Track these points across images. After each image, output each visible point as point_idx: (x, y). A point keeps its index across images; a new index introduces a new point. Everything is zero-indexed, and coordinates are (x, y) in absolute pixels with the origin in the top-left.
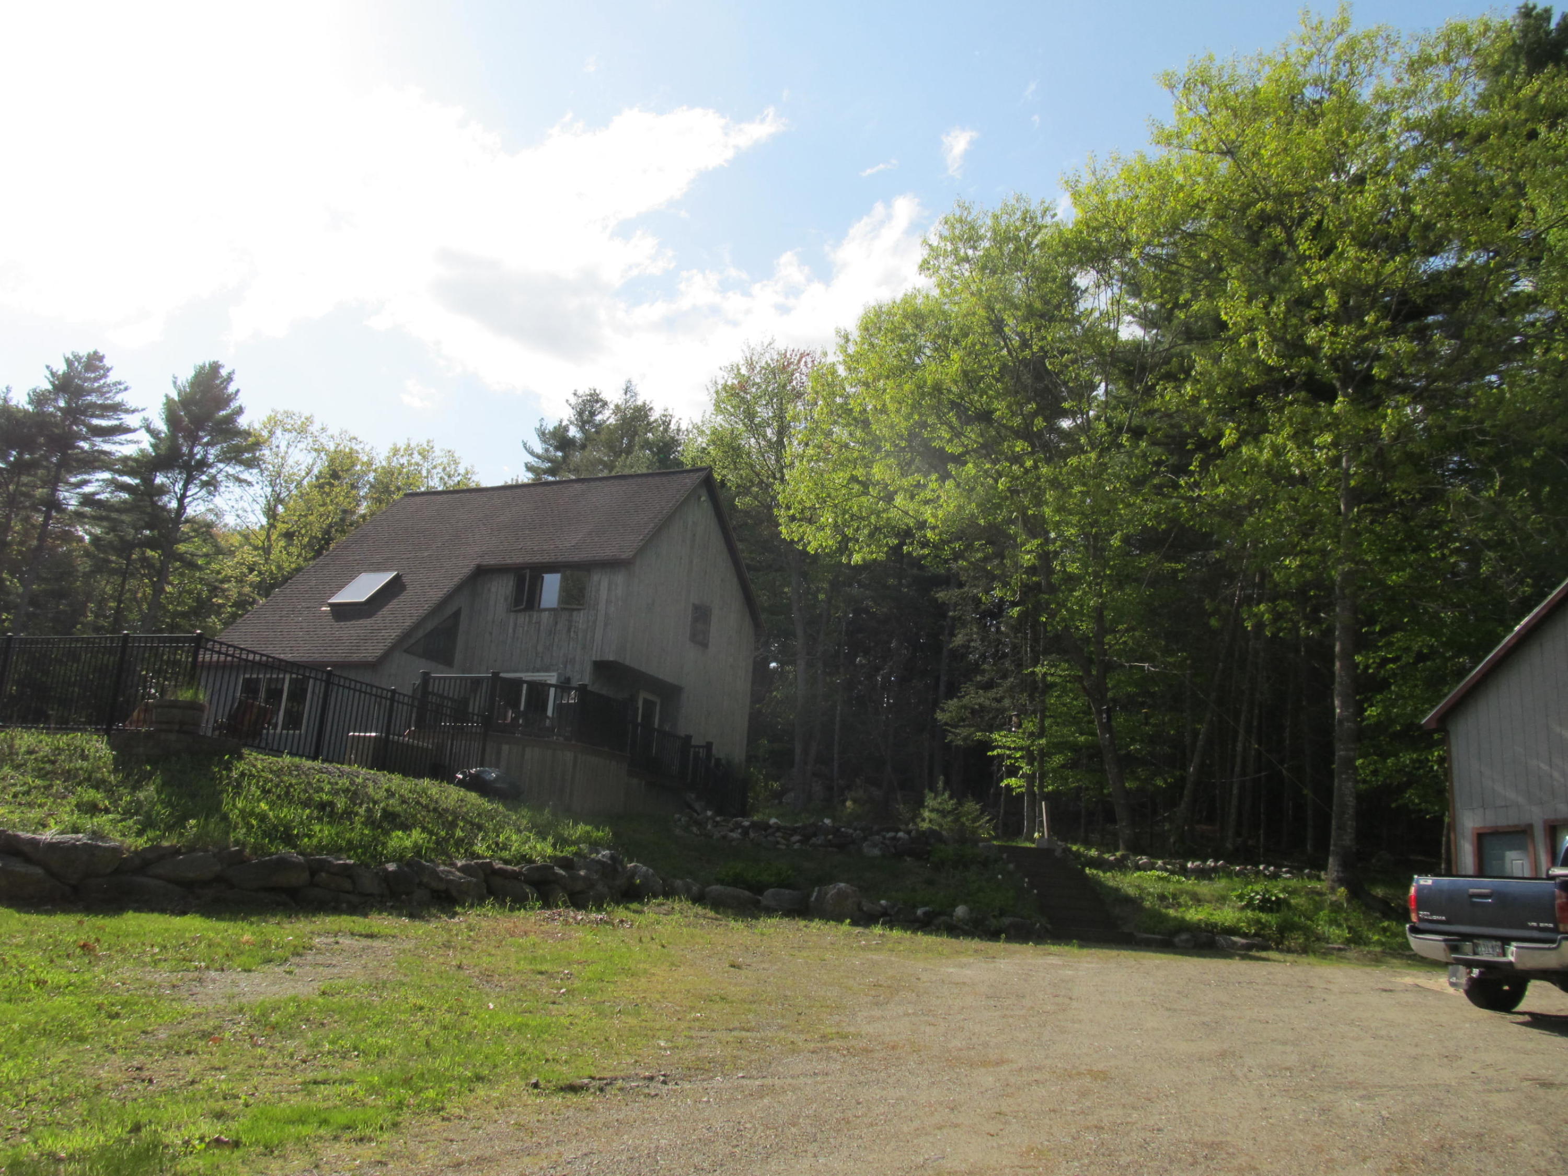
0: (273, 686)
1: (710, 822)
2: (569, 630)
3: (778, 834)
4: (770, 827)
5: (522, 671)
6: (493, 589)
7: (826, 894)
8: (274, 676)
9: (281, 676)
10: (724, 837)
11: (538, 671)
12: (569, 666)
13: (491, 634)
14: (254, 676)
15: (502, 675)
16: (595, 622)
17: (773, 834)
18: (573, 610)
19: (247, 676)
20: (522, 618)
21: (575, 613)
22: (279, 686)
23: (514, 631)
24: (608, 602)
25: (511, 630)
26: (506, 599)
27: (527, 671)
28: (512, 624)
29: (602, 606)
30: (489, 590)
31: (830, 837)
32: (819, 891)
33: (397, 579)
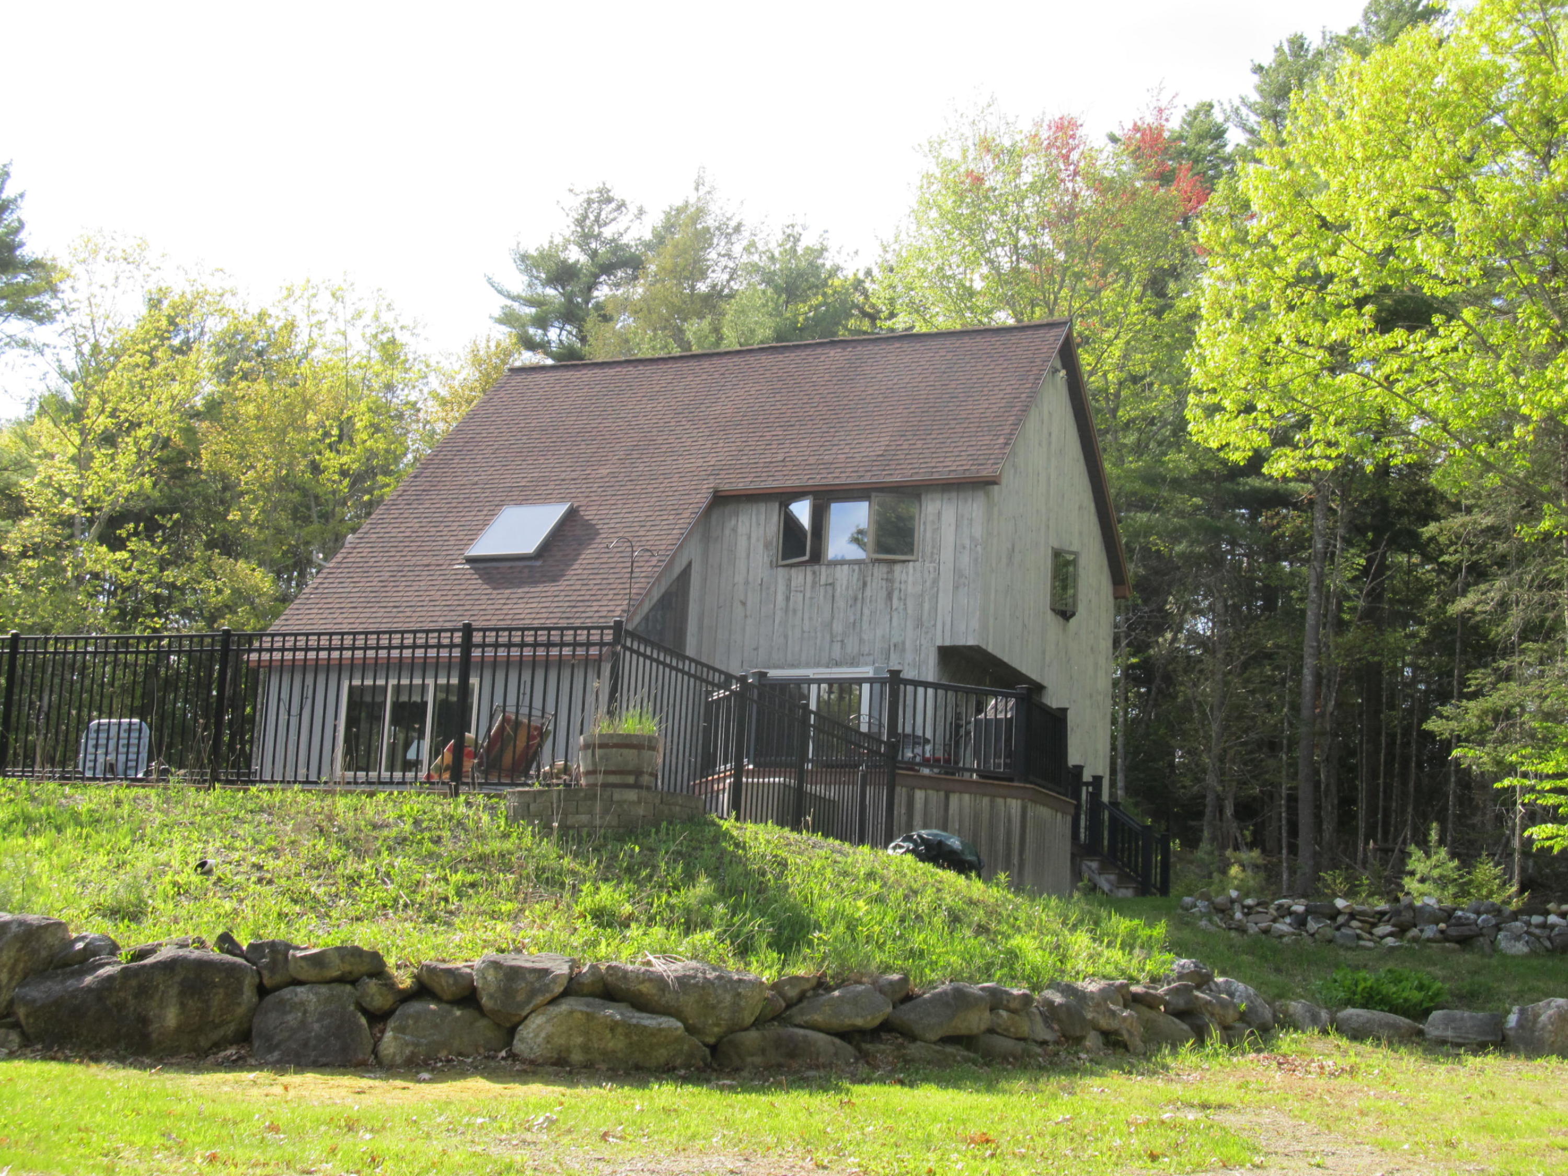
0: (404, 698)
1: (1237, 906)
2: (889, 596)
3: (1354, 923)
4: (1339, 912)
5: (808, 665)
6: (742, 529)
7: (1537, 1016)
8: (405, 681)
9: (417, 681)
10: (1266, 932)
11: (837, 664)
12: (893, 656)
13: (744, 604)
14: (369, 682)
15: (773, 673)
16: (935, 582)
17: (1346, 924)
18: (895, 562)
19: (357, 682)
20: (800, 577)
21: (898, 568)
22: (416, 698)
23: (788, 599)
24: (958, 549)
25: (780, 598)
26: (767, 546)
27: (818, 665)
28: (781, 588)
29: (947, 555)
30: (734, 530)
31: (1442, 926)
32: (1522, 1012)
33: (571, 516)
